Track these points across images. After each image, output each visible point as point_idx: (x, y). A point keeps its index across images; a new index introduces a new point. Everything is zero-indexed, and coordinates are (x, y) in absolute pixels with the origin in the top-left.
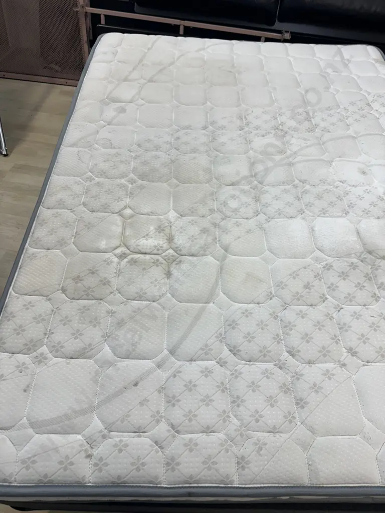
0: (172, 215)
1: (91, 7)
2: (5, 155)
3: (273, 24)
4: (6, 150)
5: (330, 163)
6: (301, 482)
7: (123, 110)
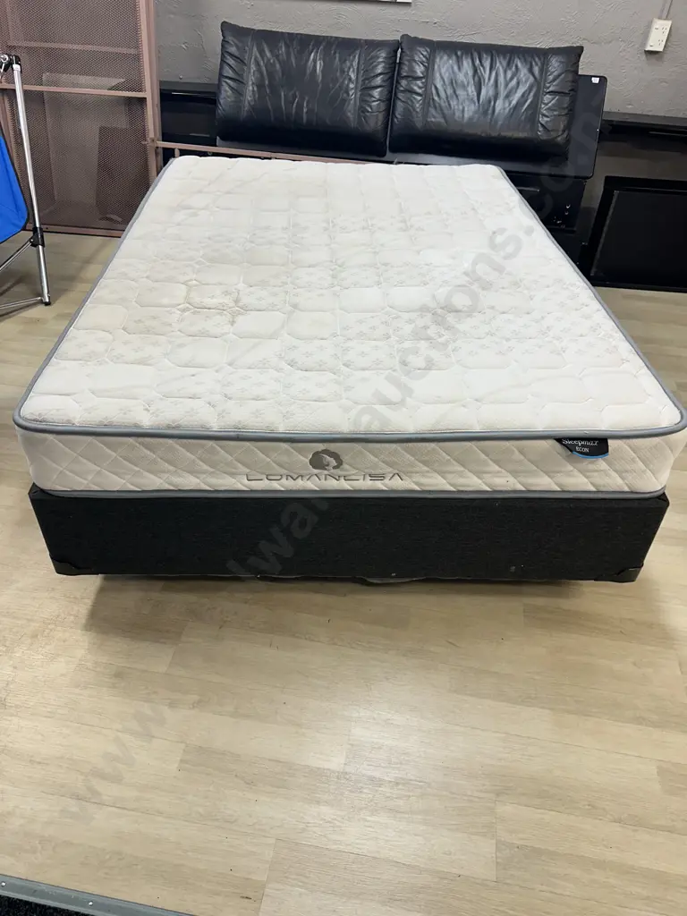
0: (241, 286)
1: (163, 141)
2: (47, 304)
3: (384, 155)
4: (49, 297)
5: (418, 252)
6: (340, 430)
7: (195, 215)
